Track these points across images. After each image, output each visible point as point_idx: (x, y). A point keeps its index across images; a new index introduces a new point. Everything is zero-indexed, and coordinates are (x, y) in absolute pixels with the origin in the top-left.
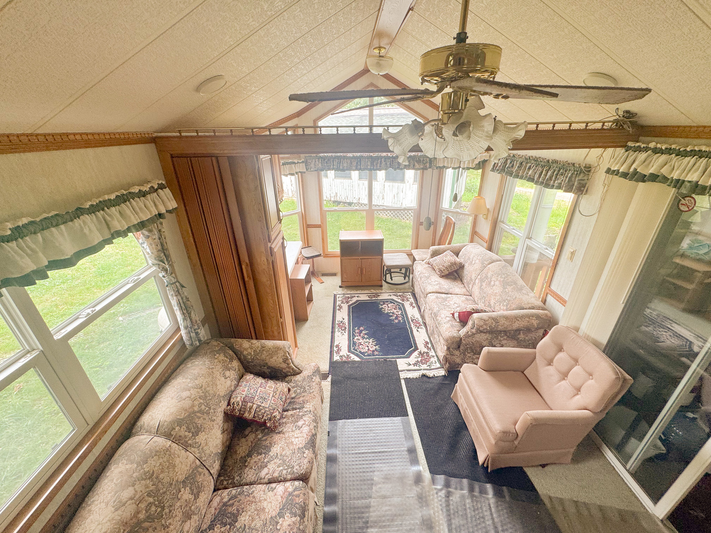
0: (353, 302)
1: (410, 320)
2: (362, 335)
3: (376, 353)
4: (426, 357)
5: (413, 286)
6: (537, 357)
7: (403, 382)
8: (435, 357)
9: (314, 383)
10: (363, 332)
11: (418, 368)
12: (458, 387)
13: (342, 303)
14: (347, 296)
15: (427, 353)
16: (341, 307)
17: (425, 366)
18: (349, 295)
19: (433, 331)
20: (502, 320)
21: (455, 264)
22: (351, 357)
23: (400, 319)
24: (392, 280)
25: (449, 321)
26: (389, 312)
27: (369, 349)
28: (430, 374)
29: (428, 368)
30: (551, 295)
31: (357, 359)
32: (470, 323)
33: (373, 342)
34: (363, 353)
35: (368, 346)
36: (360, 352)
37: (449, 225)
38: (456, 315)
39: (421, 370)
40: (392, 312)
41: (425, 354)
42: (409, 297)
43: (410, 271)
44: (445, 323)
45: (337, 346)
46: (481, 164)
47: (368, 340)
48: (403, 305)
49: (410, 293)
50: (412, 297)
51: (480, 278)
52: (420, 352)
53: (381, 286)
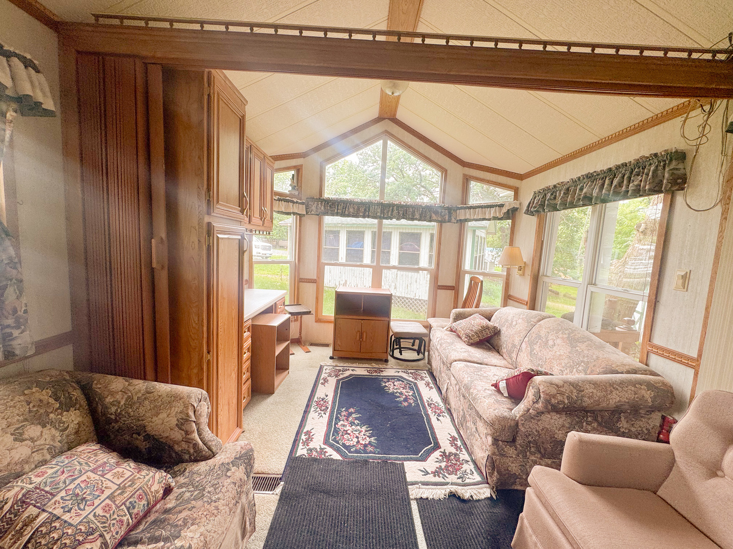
0: (345, 376)
1: (426, 404)
2: (350, 419)
3: (370, 448)
4: (454, 462)
5: (429, 363)
6: (676, 459)
7: (414, 506)
8: (470, 463)
9: (229, 480)
10: (354, 416)
11: (441, 480)
12: (526, 521)
13: (330, 375)
14: (338, 368)
15: (456, 455)
16: (326, 381)
17: (452, 478)
18: (341, 368)
19: (464, 416)
20: (588, 387)
21: (487, 328)
22: (327, 452)
23: (412, 401)
24: (401, 354)
25: (491, 395)
26: (395, 391)
27: (358, 442)
28: (466, 493)
29: (460, 481)
30: (657, 353)
31: (336, 456)
32: (530, 394)
33: (366, 431)
34: (348, 448)
35: (357, 437)
36: (344, 445)
37: (475, 284)
38: (503, 385)
39: (447, 484)
40: (399, 391)
41: (452, 457)
42: (424, 375)
43: (425, 343)
44: (484, 397)
45: (308, 433)
46: (510, 212)
47: (359, 427)
48: (415, 384)
49: (425, 372)
50: (428, 376)
51: (528, 341)
52: (444, 453)
53: (386, 361)
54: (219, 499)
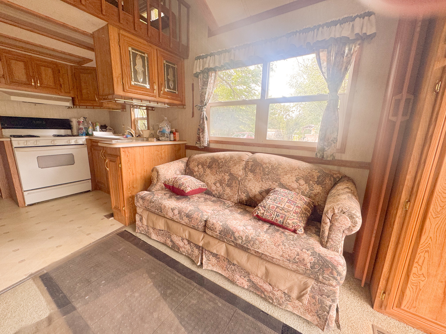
54: (285, 246)
